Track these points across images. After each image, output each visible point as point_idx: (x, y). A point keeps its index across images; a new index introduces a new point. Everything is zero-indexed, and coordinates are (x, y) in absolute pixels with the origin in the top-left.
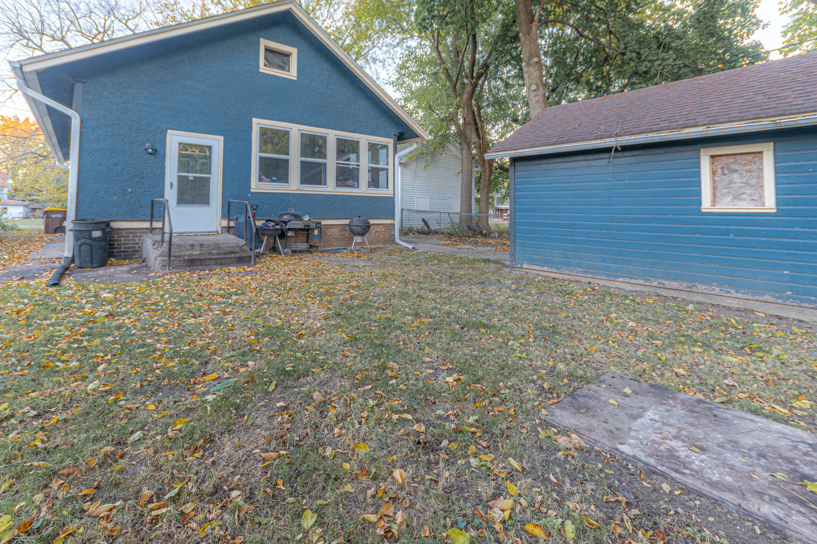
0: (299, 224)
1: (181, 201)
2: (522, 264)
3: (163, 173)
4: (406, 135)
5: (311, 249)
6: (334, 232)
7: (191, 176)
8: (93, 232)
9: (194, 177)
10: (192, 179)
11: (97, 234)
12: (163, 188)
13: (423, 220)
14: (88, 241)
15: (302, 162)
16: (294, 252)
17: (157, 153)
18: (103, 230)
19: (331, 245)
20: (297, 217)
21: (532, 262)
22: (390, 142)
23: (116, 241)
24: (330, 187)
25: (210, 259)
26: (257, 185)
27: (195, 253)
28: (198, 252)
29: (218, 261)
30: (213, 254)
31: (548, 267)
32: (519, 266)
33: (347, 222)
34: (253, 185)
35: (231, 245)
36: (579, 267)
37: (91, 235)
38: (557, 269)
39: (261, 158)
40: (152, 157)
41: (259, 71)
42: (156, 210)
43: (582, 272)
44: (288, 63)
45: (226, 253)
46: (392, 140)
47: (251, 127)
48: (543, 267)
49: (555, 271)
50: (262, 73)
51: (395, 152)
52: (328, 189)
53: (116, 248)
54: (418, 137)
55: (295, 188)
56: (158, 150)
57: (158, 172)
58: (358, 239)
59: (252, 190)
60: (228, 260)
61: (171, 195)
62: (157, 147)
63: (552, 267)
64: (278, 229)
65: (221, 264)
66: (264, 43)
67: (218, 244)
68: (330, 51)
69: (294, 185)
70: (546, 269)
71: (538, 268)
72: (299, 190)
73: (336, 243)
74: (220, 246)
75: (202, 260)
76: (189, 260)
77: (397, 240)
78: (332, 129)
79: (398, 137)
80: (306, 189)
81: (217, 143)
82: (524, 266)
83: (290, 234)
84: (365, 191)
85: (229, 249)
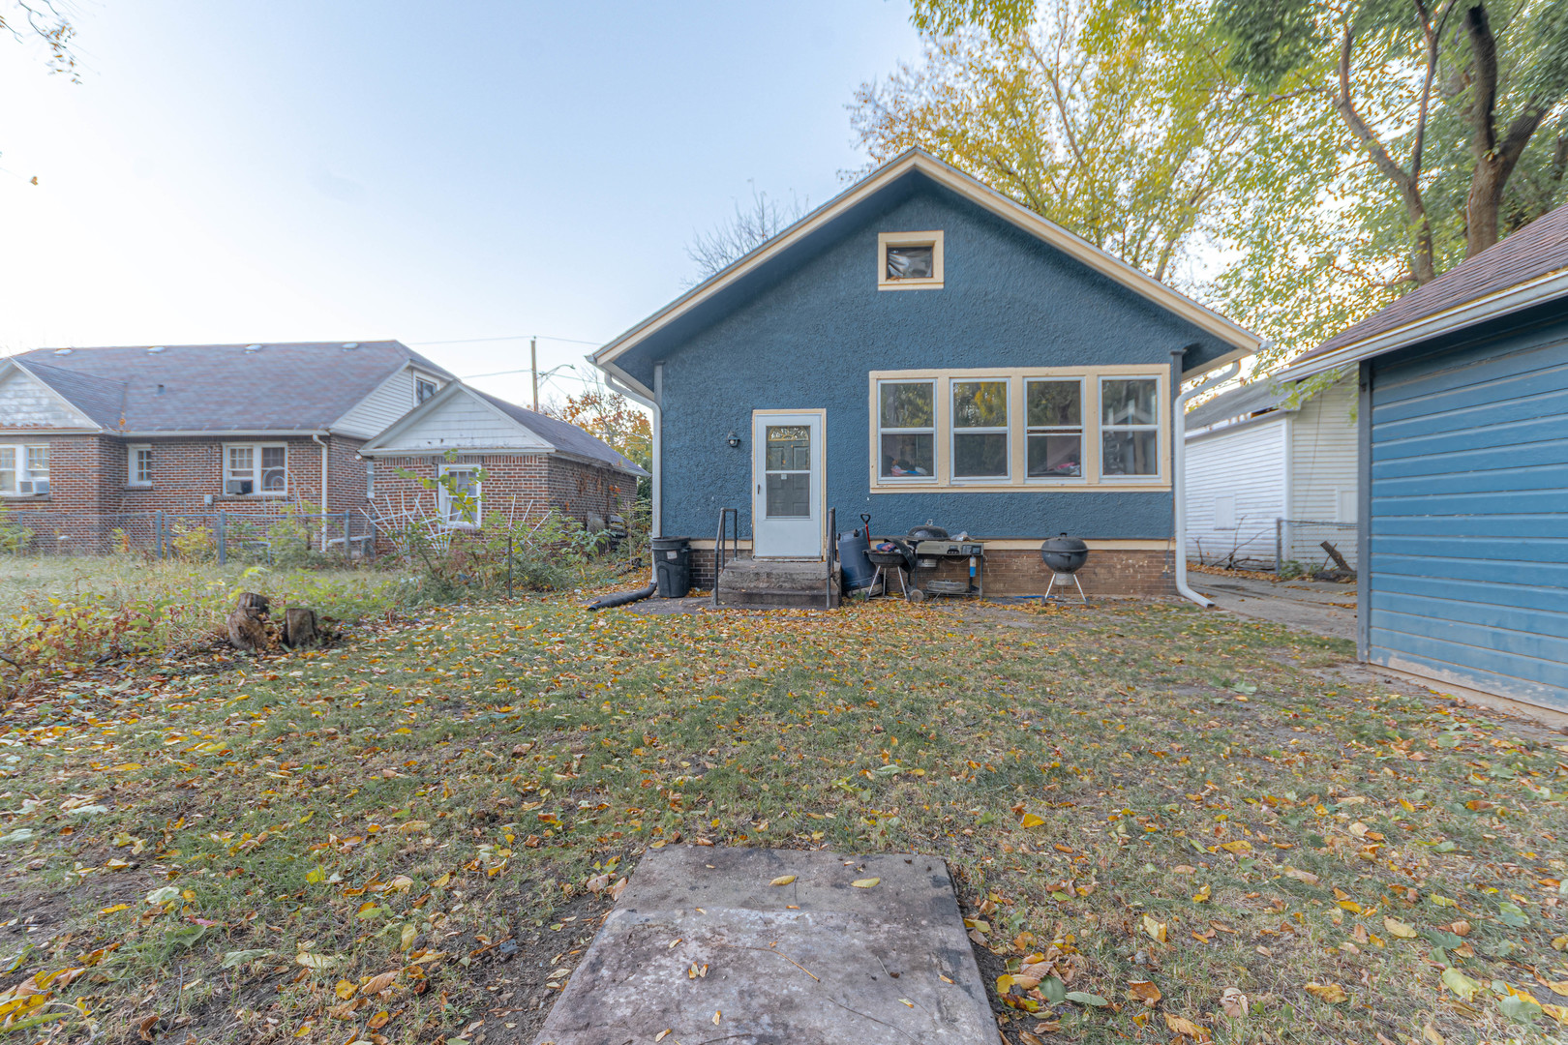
0: (938, 547)
1: (771, 512)
2: (1386, 658)
3: (749, 473)
4: (1207, 349)
5: (971, 593)
6: (1027, 564)
7: (784, 473)
8: (668, 553)
9: (788, 475)
10: (784, 477)
11: (672, 555)
12: (750, 493)
13: (1325, 546)
14: (664, 564)
15: (957, 436)
16: (931, 596)
17: (741, 445)
18: (678, 551)
19: (1020, 589)
20: (939, 535)
21: (1411, 652)
22: (1161, 372)
23: (702, 565)
24: (1017, 479)
25: (773, 595)
26: (879, 483)
27: (761, 585)
28: (765, 585)
29: (784, 598)
30: (785, 589)
31: (1452, 670)
32: (1380, 661)
33: (1038, 545)
34: (873, 483)
35: (809, 577)
36: (1540, 681)
37: (666, 556)
38: (1477, 678)
39: (884, 436)
40: (736, 451)
41: (877, 291)
42: (739, 526)
43: (1547, 695)
44: (929, 263)
45: (803, 589)
46: (1166, 368)
47: (868, 386)
48: (1439, 668)
49: (1471, 685)
50: (883, 292)
51: (1175, 392)
52: (1010, 483)
53: (702, 575)
54: (1234, 348)
55: (946, 483)
56: (742, 440)
57: (743, 472)
58: (1060, 579)
59: (872, 491)
60: (797, 599)
61: (759, 502)
62: (741, 436)
63: (1462, 673)
64: (897, 555)
65: (780, 604)
66: (885, 239)
67: (791, 575)
68: (998, 218)
69: (943, 478)
70: (1445, 675)
71: (1427, 671)
72: (953, 487)
73: (1030, 586)
74: (794, 576)
75: (761, 596)
76: (746, 594)
77: (1182, 586)
78: (1017, 366)
79: (1184, 357)
80: (967, 484)
81: (816, 420)
82: (1392, 664)
83: (927, 564)
84: (1095, 482)
85: (807, 582)
